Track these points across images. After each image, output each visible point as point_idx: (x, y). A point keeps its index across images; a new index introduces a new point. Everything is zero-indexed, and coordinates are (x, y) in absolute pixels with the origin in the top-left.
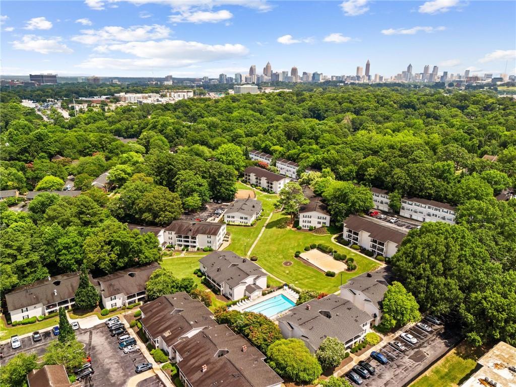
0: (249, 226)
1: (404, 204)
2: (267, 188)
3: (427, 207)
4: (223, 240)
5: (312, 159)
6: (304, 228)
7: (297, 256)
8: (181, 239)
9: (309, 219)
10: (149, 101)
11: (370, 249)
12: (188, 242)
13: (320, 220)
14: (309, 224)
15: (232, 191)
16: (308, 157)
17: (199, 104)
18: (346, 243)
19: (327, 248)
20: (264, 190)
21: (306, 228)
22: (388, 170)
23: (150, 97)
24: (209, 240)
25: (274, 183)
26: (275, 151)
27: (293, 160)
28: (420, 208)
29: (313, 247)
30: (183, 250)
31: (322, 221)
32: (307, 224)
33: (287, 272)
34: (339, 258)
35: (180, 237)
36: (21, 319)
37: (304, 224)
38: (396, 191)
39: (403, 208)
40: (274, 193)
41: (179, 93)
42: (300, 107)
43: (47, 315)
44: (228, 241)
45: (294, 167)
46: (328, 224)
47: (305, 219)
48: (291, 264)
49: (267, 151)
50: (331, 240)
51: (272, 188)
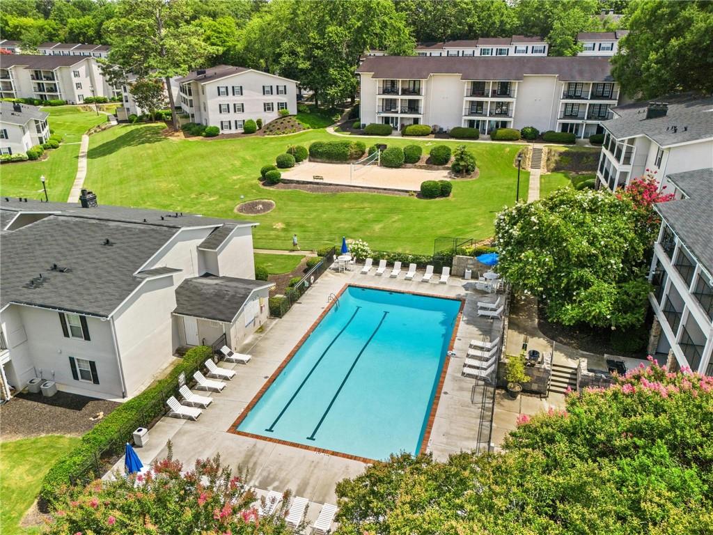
0: (21, 160)
2: (36, 94)
6: (226, 131)
7: (269, 179)
9: (238, 99)
11: (465, 121)
13: (269, 98)
14: (240, 117)
19: (346, 145)
20: (29, 102)
21: (233, 131)
25: (57, 69)
31: (275, 99)
32: (232, 117)
33: (280, 226)
34: (400, 160)
37: (225, 117)
40: (63, 104)
46: (292, 108)
47: (224, 100)
48: (267, 206)
51: (53, 89)
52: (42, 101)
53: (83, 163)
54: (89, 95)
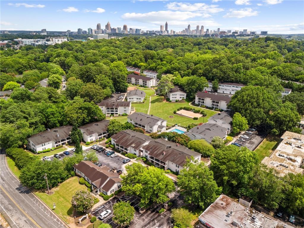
0: (142, 103)
1: (220, 87)
2: (143, 85)
3: (232, 86)
4: (131, 110)
5: (165, 69)
6: (173, 101)
7: (175, 113)
8: (109, 110)
9: (175, 96)
10: (40, 43)
11: (211, 106)
12: (113, 111)
13: (181, 96)
14: (175, 99)
15: (126, 86)
16: (162, 68)
17: (77, 44)
18: (198, 105)
19: (189, 108)
20: (141, 86)
21: (174, 101)
22: (210, 70)
23: (39, 41)
24: (125, 109)
25: (147, 81)
26: (142, 66)
27: (153, 70)
28: (228, 87)
29: (181, 109)
30: (111, 116)
31: (182, 96)
32: (174, 99)
33: (173, 120)
34: (196, 112)
35: (108, 109)
36: (42, 150)
37: (173, 99)
38: (216, 80)
39: (219, 89)
40: (148, 87)
41: (58, 39)
42: (140, 45)
43: (56, 147)
44: (133, 110)
45: (155, 74)
46: (185, 98)
47: (173, 96)
48: (173, 117)
49: (136, 66)
50: (190, 105)
51: (146, 84)
52: (144, 86)
53: (150, 104)
54: (152, 86)
